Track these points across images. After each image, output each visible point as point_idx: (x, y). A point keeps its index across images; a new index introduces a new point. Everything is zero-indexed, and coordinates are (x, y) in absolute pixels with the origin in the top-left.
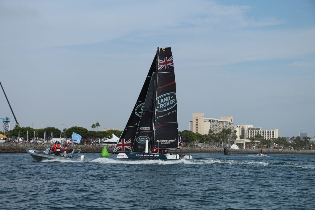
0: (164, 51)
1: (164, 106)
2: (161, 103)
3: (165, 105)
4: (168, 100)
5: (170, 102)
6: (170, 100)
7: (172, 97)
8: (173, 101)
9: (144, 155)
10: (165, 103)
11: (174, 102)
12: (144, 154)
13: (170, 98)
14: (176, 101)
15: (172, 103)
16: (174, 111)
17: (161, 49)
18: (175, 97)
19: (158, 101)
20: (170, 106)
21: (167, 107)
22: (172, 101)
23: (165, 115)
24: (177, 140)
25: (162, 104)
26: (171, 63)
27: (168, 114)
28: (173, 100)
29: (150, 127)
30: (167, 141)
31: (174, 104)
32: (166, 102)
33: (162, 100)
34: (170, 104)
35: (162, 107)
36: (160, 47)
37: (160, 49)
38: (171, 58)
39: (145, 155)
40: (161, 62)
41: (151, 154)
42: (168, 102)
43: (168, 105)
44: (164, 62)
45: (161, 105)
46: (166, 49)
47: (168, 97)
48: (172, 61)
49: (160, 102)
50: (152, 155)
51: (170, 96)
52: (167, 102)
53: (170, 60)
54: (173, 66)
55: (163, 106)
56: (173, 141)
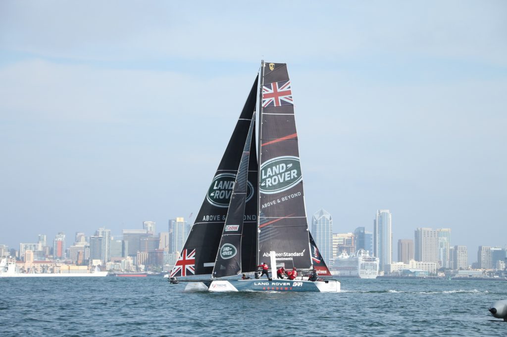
0: (272, 69)
1: (274, 184)
2: (268, 176)
3: (275, 181)
4: (281, 171)
5: (287, 176)
6: (286, 171)
7: (290, 165)
8: (294, 173)
9: (270, 284)
10: (276, 177)
11: (296, 176)
12: (270, 280)
13: (287, 167)
14: (299, 174)
15: (290, 177)
16: (296, 195)
17: (268, 64)
18: (297, 165)
19: (263, 171)
20: (287, 183)
21: (280, 185)
22: (290, 174)
23: (276, 202)
24: (307, 253)
25: (270, 179)
26: (287, 96)
27: (283, 199)
28: (292, 171)
29: (238, 226)
30: (286, 254)
31: (295, 179)
32: (276, 175)
33: (269, 170)
34: (287, 179)
35: (270, 185)
36: (266, 61)
37: (264, 66)
38: (288, 86)
39: (273, 284)
40: (266, 92)
41: (286, 282)
42: (281, 174)
43: (282, 181)
44: (271, 91)
45: (267, 180)
46: (277, 66)
47: (281, 165)
48: (289, 93)
49: (266, 174)
50: (289, 284)
51: (286, 162)
52: (279, 176)
53: (285, 89)
54: (292, 102)
55: (271, 183)
56: (298, 255)
